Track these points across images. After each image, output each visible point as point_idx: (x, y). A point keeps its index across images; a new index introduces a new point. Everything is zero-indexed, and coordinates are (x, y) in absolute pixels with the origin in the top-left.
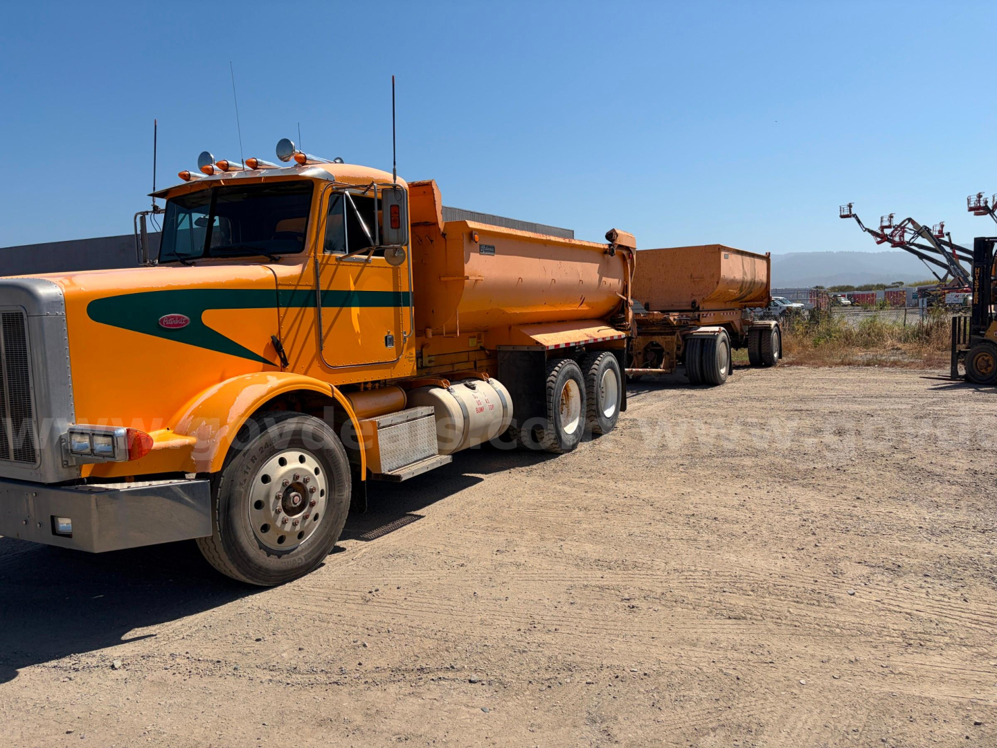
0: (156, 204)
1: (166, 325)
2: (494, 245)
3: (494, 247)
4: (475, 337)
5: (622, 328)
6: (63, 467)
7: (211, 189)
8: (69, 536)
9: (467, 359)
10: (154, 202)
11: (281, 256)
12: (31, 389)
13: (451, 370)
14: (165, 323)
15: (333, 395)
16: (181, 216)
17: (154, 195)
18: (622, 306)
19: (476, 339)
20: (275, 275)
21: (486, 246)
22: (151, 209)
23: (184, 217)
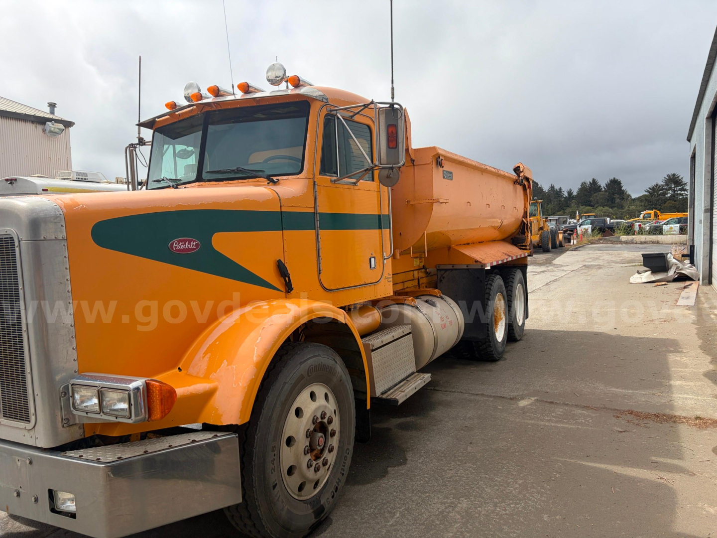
0: (141, 136)
1: (176, 250)
2: (452, 171)
3: (451, 173)
4: (417, 258)
5: (524, 247)
6: (63, 427)
7: (203, 113)
8: (73, 515)
9: (413, 278)
10: (139, 133)
11: (279, 178)
12: (23, 332)
13: (402, 288)
14: (176, 247)
15: (345, 321)
16: (166, 147)
17: (140, 125)
18: (523, 228)
19: (418, 259)
20: (279, 196)
21: (447, 171)
22: (137, 141)
23: (168, 147)
